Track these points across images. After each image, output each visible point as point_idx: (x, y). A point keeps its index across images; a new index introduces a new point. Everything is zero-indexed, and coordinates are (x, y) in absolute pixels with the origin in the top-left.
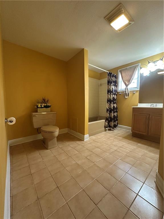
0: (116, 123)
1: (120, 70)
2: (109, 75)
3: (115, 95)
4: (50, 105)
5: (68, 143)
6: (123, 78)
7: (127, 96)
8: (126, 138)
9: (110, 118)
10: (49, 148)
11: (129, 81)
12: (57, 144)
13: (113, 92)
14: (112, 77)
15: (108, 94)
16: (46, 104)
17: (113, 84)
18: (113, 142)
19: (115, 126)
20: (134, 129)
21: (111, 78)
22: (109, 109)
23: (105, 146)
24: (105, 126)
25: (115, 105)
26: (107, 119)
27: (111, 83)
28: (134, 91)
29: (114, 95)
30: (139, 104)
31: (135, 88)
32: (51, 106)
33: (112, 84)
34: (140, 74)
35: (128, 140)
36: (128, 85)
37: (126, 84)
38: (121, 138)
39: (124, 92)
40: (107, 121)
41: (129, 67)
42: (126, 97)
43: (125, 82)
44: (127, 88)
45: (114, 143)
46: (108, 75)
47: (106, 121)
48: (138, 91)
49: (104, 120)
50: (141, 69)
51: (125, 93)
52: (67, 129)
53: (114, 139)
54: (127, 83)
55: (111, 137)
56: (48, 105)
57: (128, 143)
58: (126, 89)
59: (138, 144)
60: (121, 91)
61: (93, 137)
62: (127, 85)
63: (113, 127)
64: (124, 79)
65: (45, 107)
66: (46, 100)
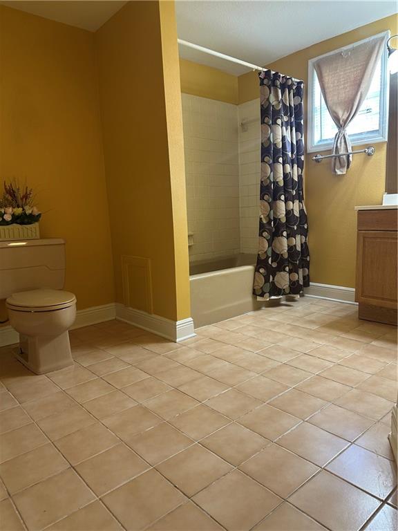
0: (299, 277)
1: (315, 60)
2: (266, 81)
3: (295, 166)
4: (36, 212)
5: (113, 353)
6: (328, 96)
7: (342, 166)
8: (336, 325)
9: (276, 256)
10: (42, 369)
11: (351, 106)
12: (71, 357)
13: (284, 155)
14: (280, 91)
15: (263, 161)
16: (20, 209)
17: (286, 119)
18: (281, 340)
19: (297, 289)
20: (363, 292)
21: (277, 96)
22: (269, 223)
23: (248, 353)
24: (254, 290)
25: (295, 207)
26: (260, 263)
27: (276, 115)
28: (368, 146)
29: (288, 167)
30: (386, 196)
31: (373, 132)
32: (39, 215)
33: (279, 121)
34: (390, 75)
35: (338, 333)
36: (345, 122)
37: (336, 119)
38: (315, 327)
39: (330, 151)
40: (262, 271)
41: (350, 46)
42: (339, 172)
43: (334, 108)
44: (341, 136)
45: (285, 344)
46: (262, 84)
47: (257, 270)
48: (383, 143)
49: (250, 268)
50: (389, 54)
51: (334, 154)
52: (112, 306)
53: (290, 330)
54: (342, 115)
55: (278, 324)
56: (29, 212)
57: (338, 343)
58: (337, 137)
59: (373, 343)
60: (322, 149)
61: (212, 329)
62: (341, 124)
63: (287, 291)
64: (329, 99)
65: (18, 219)
66: (20, 194)
